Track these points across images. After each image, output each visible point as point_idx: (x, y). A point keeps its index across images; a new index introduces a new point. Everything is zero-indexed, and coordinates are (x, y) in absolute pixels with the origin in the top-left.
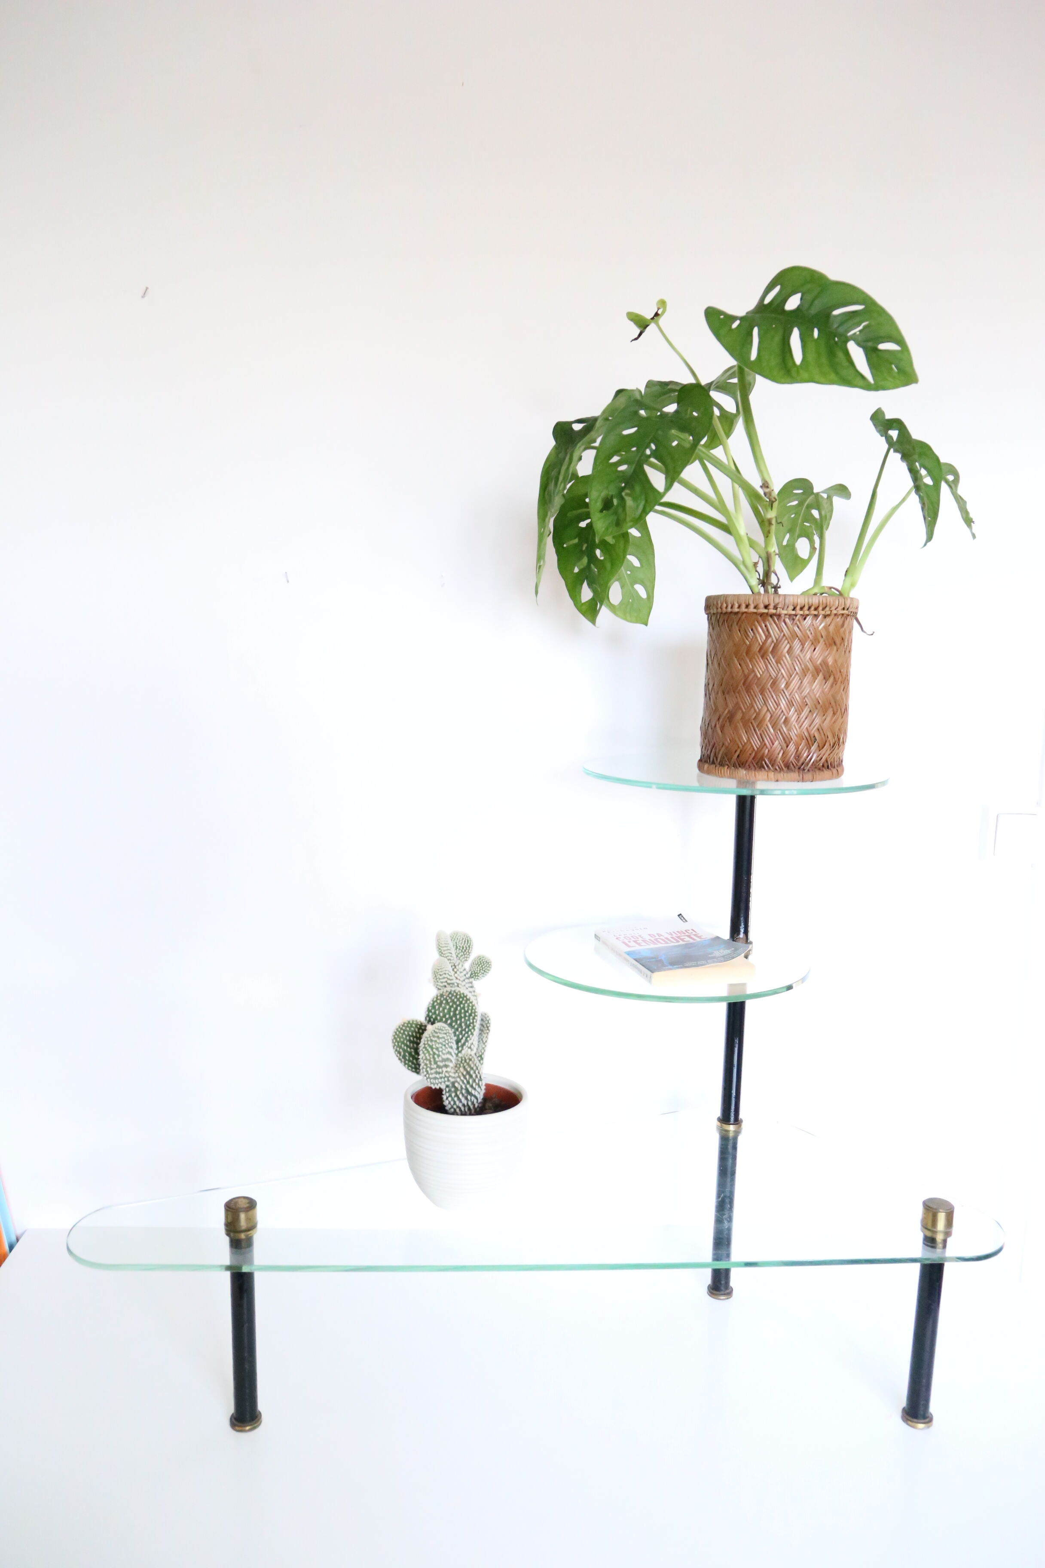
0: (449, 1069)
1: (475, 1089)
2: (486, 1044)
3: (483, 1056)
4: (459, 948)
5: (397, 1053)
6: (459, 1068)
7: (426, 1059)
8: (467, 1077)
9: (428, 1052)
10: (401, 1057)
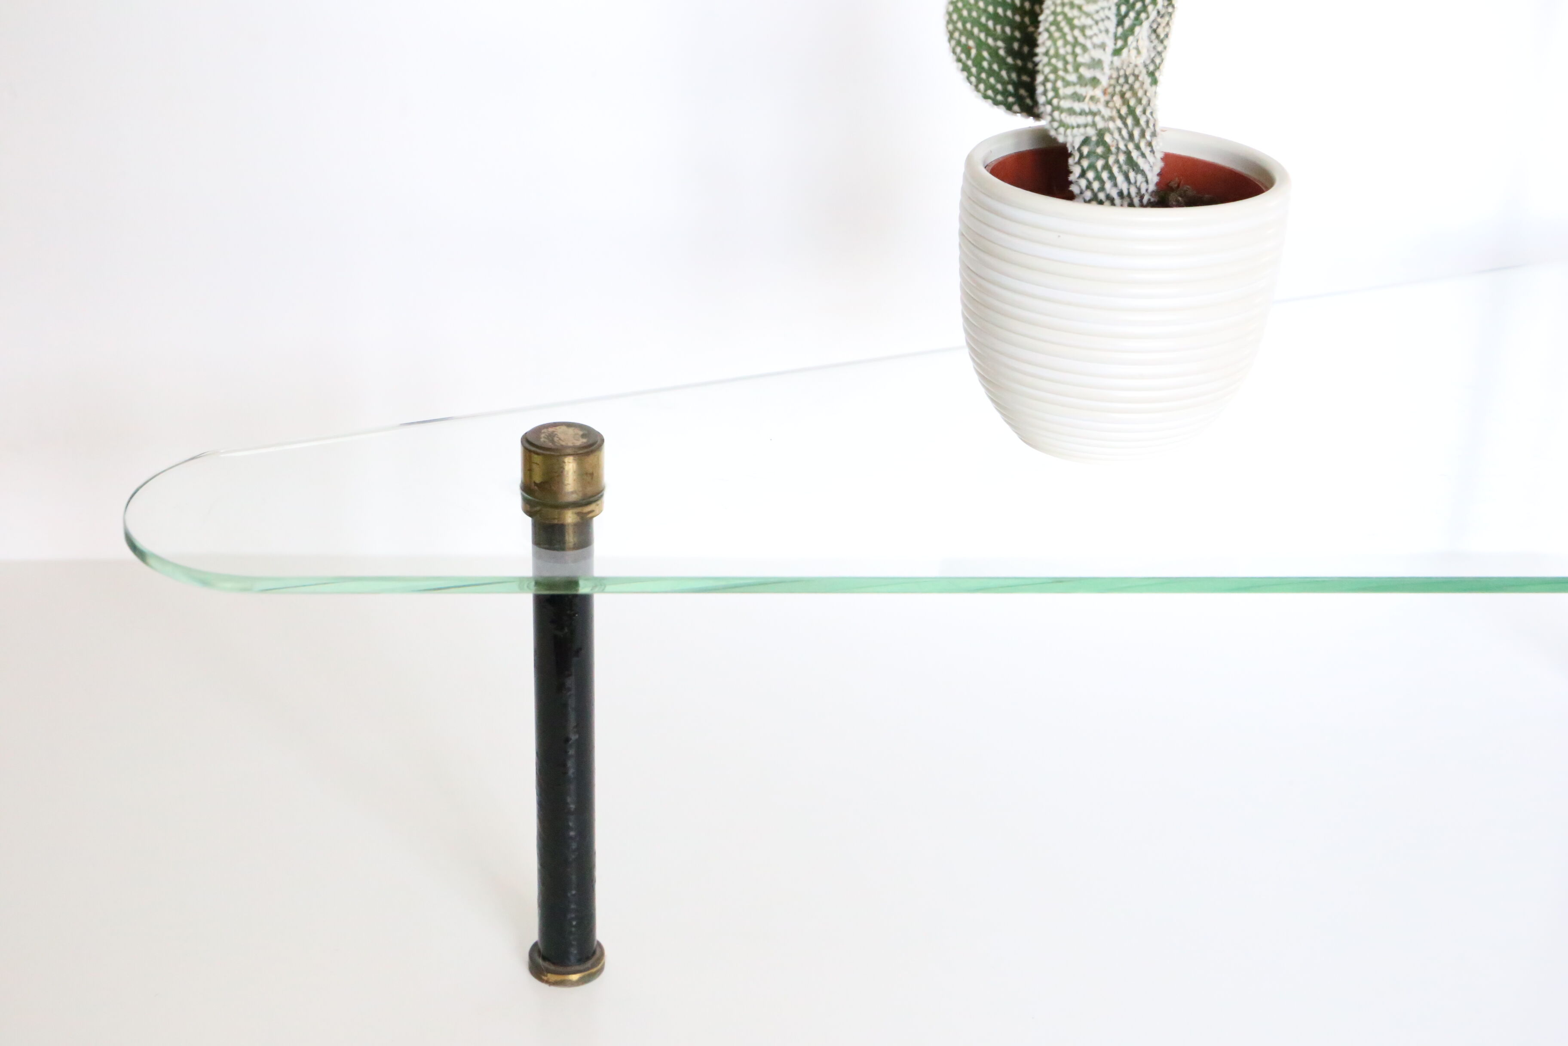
0: (1098, 93)
1: (1143, 155)
2: (1166, 43)
3: (1157, 74)
5: (958, 50)
6: (1113, 96)
7: (1057, 55)
8: (1129, 121)
9: (1064, 35)
10: (970, 63)
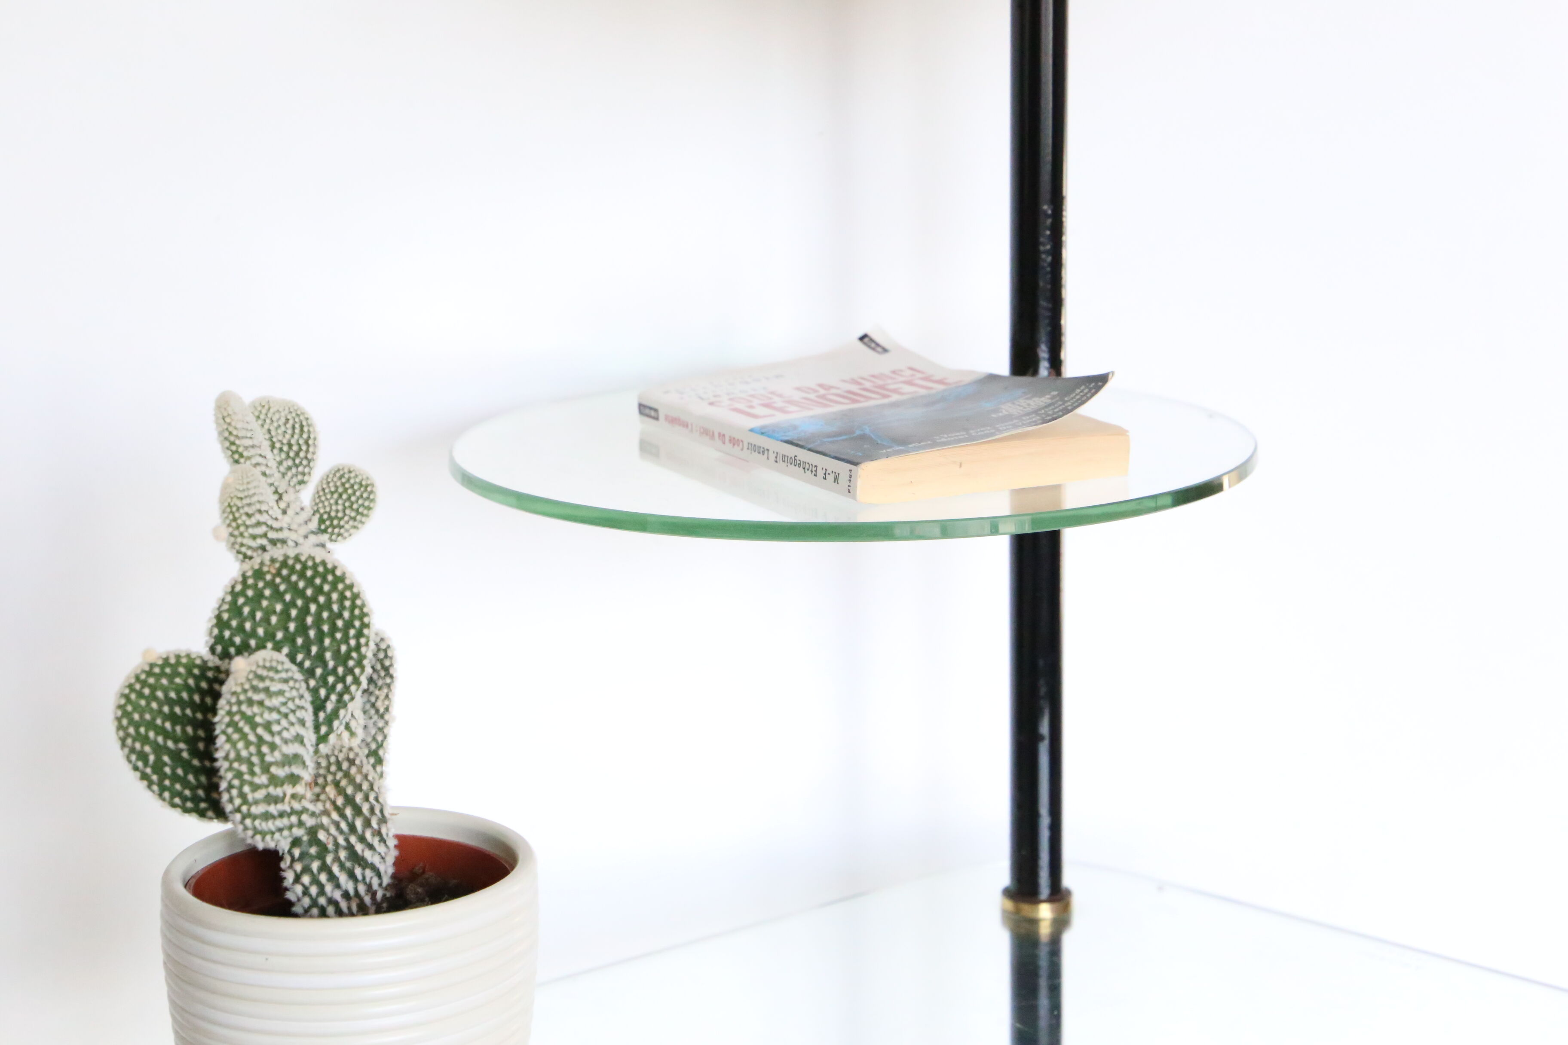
0: (300, 789)
1: (371, 847)
2: (386, 717)
3: (381, 752)
4: (278, 445)
5: (133, 757)
6: (324, 788)
7: (239, 758)
8: (348, 812)
9: (244, 736)
